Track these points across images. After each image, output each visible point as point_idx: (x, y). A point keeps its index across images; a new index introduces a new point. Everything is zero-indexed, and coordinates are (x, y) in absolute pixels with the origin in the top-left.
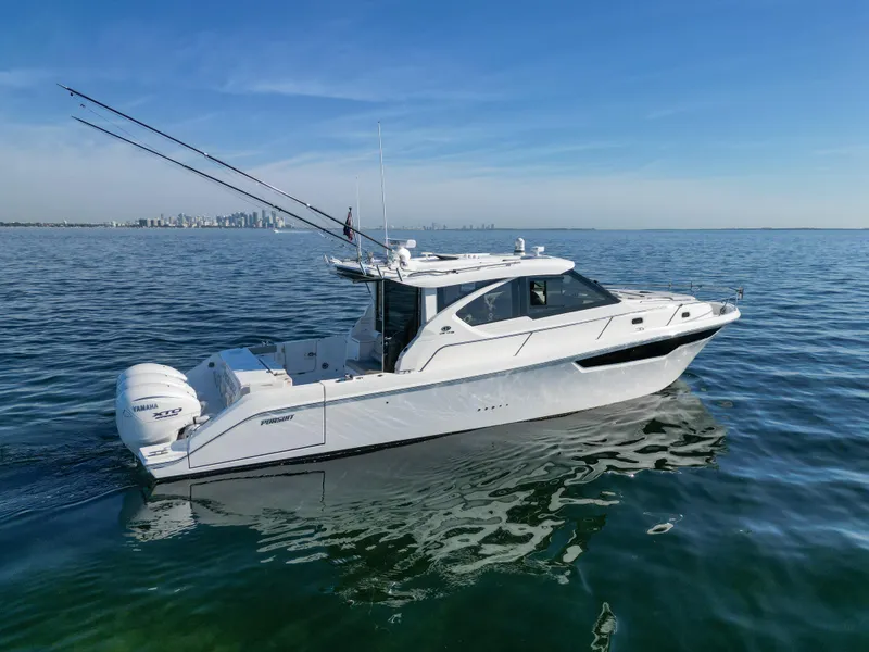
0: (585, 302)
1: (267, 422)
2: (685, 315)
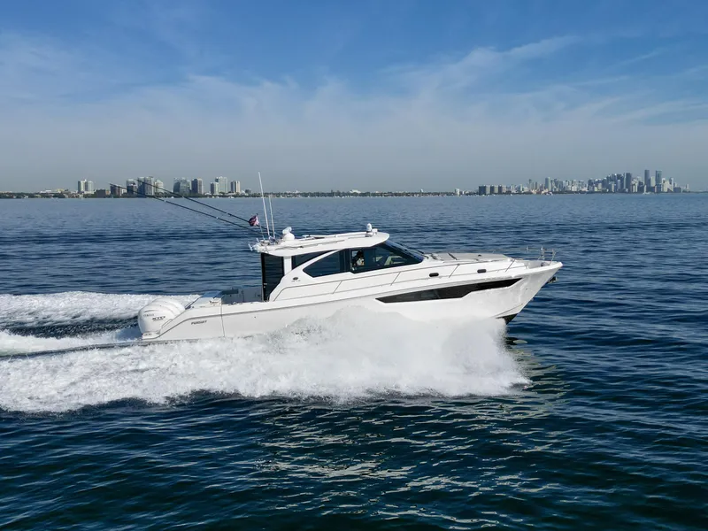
2: (482, 271)
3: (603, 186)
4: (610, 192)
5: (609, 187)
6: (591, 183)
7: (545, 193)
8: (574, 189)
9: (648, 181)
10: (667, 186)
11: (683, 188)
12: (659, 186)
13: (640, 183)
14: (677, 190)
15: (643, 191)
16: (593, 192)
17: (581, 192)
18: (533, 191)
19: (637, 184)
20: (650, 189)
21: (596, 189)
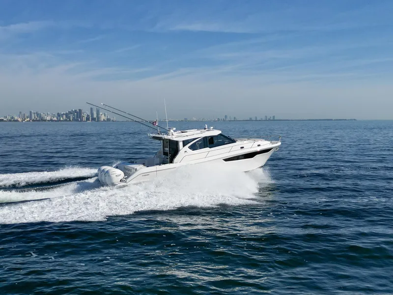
0: (226, 143)
2: (259, 145)
3: (66, 117)
4: (70, 120)
5: (69, 118)
6: (59, 115)
7: (27, 121)
8: (48, 118)
9: (92, 114)
10: (103, 118)
11: (112, 119)
12: (98, 117)
13: (88, 116)
14: (108, 120)
15: (89, 120)
16: (60, 121)
18: (19, 120)
19: (85, 116)
20: (93, 119)
21: (62, 119)
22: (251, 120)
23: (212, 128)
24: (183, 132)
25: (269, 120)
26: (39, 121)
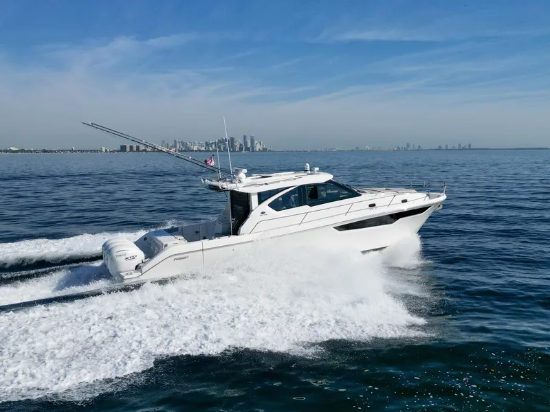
0: (341, 196)
1: (177, 259)
2: (404, 201)
3: (215, 146)
5: (219, 147)
6: (207, 144)
8: (195, 148)
9: (246, 143)
10: (258, 147)
11: (269, 149)
12: (253, 147)
13: (241, 145)
14: (265, 150)
15: (242, 150)
16: (208, 151)
17: (200, 151)
19: (238, 146)
20: (247, 149)
21: (211, 149)
22: (440, 149)
23: (317, 169)
24: (263, 177)
25: (464, 149)
26: (185, 151)
